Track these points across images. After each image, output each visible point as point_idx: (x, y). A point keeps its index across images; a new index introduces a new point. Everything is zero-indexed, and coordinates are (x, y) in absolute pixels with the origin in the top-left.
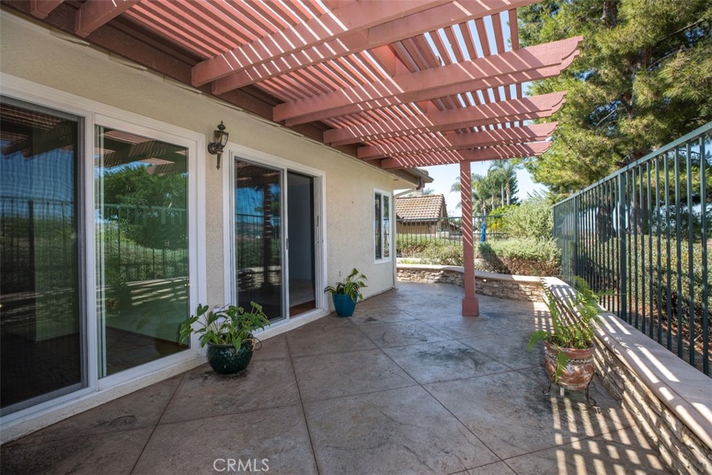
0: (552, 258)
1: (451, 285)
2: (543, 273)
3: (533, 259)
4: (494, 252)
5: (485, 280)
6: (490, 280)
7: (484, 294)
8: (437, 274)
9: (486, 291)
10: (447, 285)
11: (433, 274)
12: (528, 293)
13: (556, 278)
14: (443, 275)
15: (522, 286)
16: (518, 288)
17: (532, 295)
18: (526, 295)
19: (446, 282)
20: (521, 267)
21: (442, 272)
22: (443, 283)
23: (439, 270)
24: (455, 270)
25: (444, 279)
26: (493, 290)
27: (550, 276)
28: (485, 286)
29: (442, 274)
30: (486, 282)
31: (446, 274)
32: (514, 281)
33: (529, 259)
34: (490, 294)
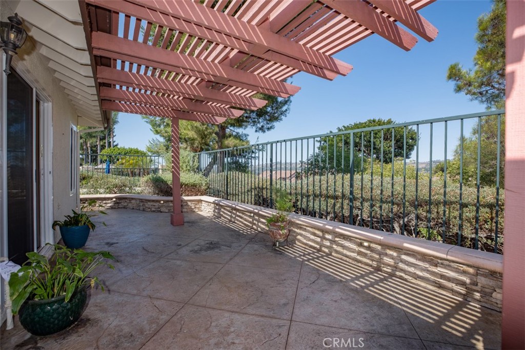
0: (204, 184)
1: (123, 210)
2: (199, 194)
3: (194, 186)
4: (166, 182)
5: (162, 202)
6: (165, 202)
7: (161, 212)
8: (109, 201)
9: (163, 209)
10: (120, 209)
11: (104, 202)
12: (193, 207)
13: (206, 197)
14: (116, 203)
15: (189, 203)
16: (187, 205)
17: (195, 208)
18: (192, 208)
19: (119, 208)
20: (187, 191)
21: (114, 199)
22: (115, 208)
23: (111, 199)
24: (128, 197)
25: (117, 205)
26: (169, 208)
27: (203, 195)
28: (162, 206)
29: (115, 201)
30: (163, 203)
31: (118, 201)
32: (185, 200)
33: (191, 185)
34: (167, 211)
